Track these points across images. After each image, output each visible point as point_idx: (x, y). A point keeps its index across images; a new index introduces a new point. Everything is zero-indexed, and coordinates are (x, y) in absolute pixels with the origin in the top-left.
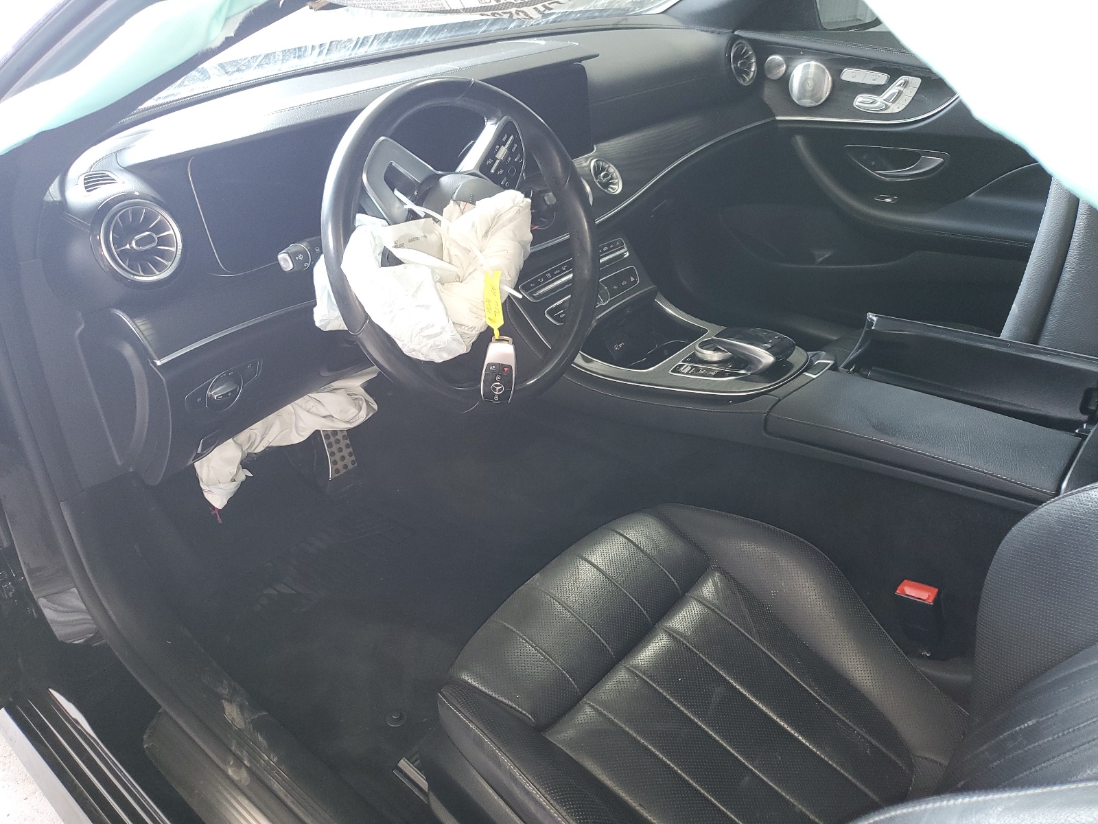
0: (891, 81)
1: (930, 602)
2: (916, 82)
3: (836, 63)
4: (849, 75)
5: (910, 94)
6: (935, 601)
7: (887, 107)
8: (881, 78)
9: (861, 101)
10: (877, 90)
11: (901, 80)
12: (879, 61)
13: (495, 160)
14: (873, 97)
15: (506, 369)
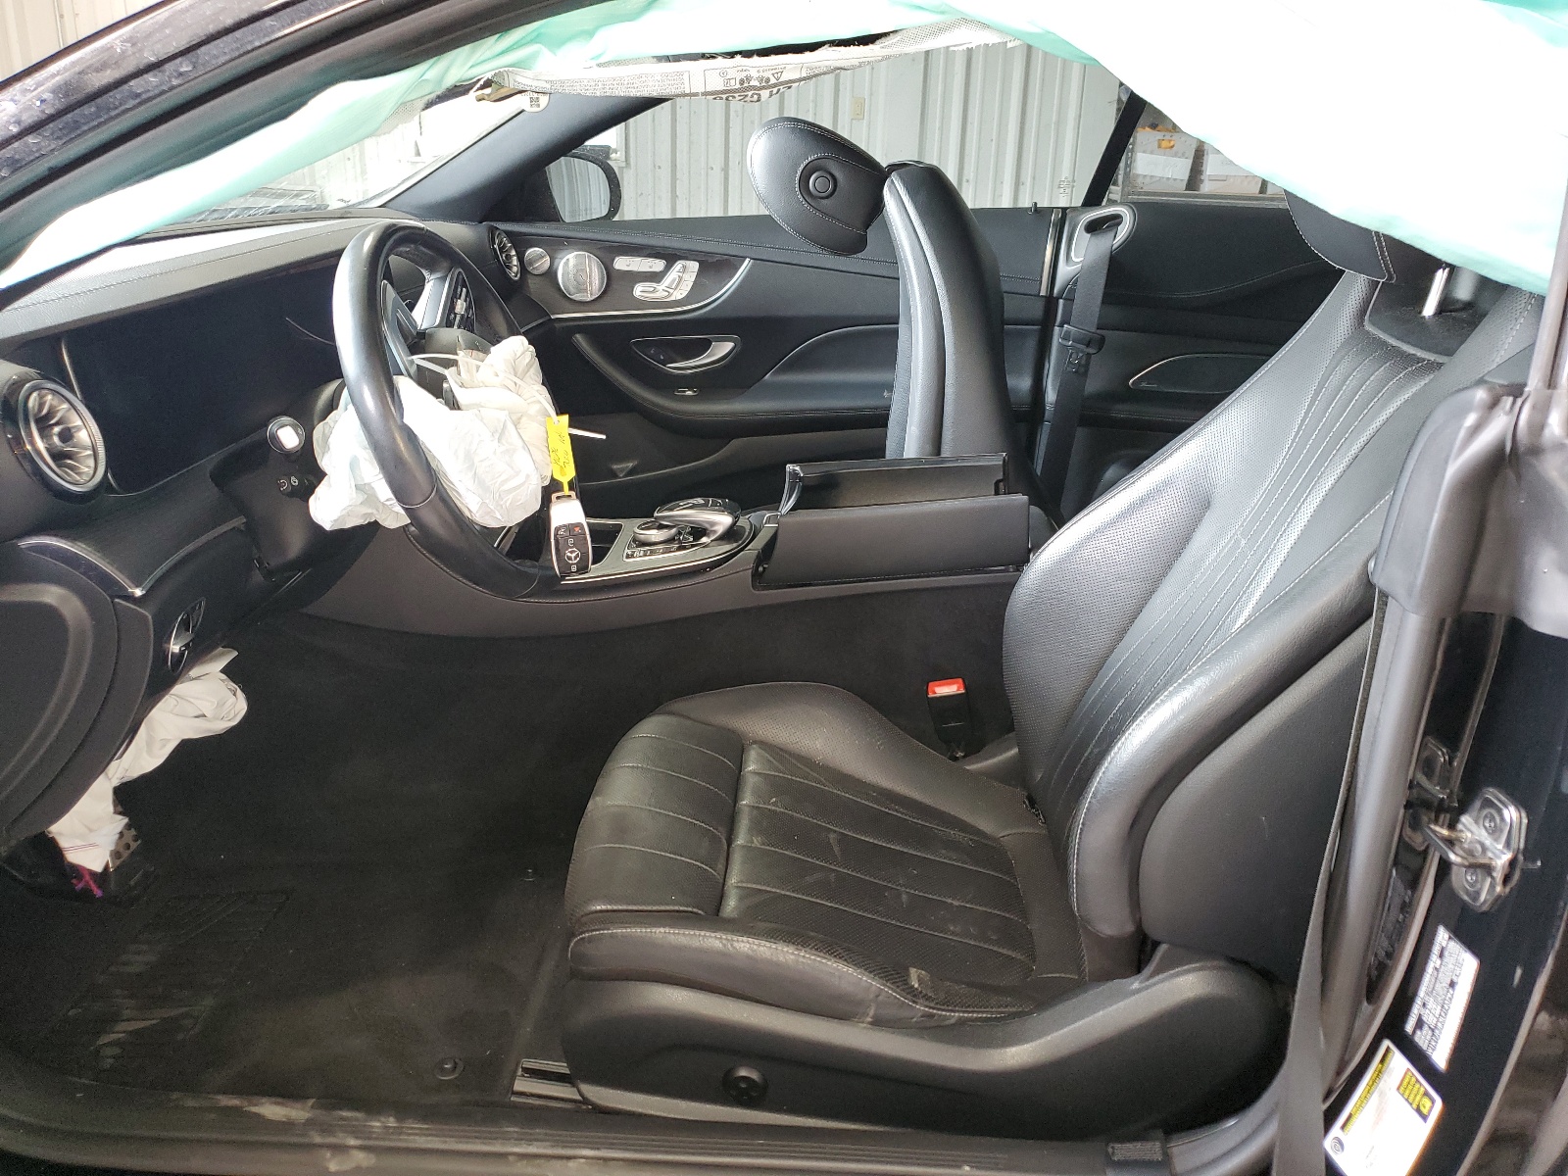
0: (668, 268)
1: (962, 691)
2: (694, 266)
3: (606, 252)
4: (622, 263)
5: (690, 278)
6: (966, 688)
7: (670, 295)
8: (658, 265)
9: (639, 290)
10: (655, 277)
11: (679, 265)
12: (652, 247)
13: (455, 314)
14: (654, 285)
15: (577, 529)
